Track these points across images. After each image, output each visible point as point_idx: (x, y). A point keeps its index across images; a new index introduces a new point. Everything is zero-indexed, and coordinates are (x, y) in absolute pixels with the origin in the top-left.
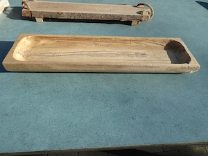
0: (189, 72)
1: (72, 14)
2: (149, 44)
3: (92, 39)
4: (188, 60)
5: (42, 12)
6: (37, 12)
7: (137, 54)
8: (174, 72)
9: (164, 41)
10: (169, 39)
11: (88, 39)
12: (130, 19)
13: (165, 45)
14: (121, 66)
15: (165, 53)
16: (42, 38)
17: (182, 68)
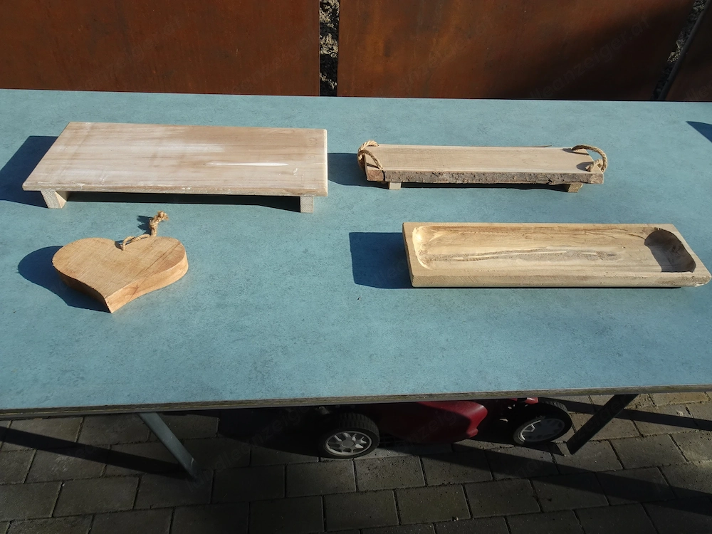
0: (693, 286)
1: (458, 174)
2: (616, 235)
3: (519, 229)
4: (690, 266)
5: (405, 172)
6: (394, 173)
7: (601, 255)
8: (669, 285)
9: (644, 230)
10: (654, 226)
11: (513, 230)
12: (567, 180)
13: (645, 236)
14: (585, 278)
15: (647, 251)
16: (438, 228)
17: (683, 279)
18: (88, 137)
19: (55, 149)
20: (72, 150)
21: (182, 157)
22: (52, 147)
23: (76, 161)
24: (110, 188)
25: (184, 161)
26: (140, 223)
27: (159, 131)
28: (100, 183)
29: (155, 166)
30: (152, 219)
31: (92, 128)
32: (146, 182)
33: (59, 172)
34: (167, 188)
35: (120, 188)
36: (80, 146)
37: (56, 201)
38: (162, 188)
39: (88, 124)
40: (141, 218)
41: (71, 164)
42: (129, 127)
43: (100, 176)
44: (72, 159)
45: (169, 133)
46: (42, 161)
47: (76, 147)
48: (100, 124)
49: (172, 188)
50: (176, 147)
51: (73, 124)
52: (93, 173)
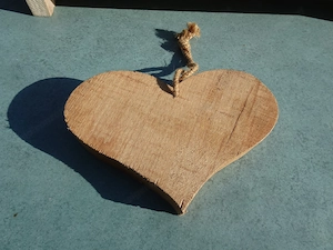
26: (162, 41)
30: (181, 35)
40: (161, 33)
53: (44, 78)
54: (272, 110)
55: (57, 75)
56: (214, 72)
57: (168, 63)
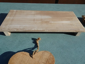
18: (15, 14)
19: (7, 18)
20: (12, 18)
21: (42, 20)
22: (6, 17)
23: (13, 22)
24: (24, 31)
25: (43, 21)
26: (33, 41)
27: (33, 12)
28: (21, 29)
29: (35, 23)
30: (37, 40)
31: (16, 11)
32: (35, 29)
33: (8, 25)
34: (41, 31)
35: (27, 31)
36: (14, 17)
37: (8, 34)
38: (39, 31)
39: (15, 10)
40: (33, 39)
41: (12, 23)
42: (25, 11)
43: (21, 27)
44: (12, 21)
45: (36, 13)
46: (3, 22)
47: (13, 17)
48: (18, 11)
49: (42, 31)
50: (39, 17)
51: (11, 10)
52: (18, 26)
53: (6, 52)
54: (54, 61)
55: (9, 51)
56: (42, 51)
57: (34, 46)
